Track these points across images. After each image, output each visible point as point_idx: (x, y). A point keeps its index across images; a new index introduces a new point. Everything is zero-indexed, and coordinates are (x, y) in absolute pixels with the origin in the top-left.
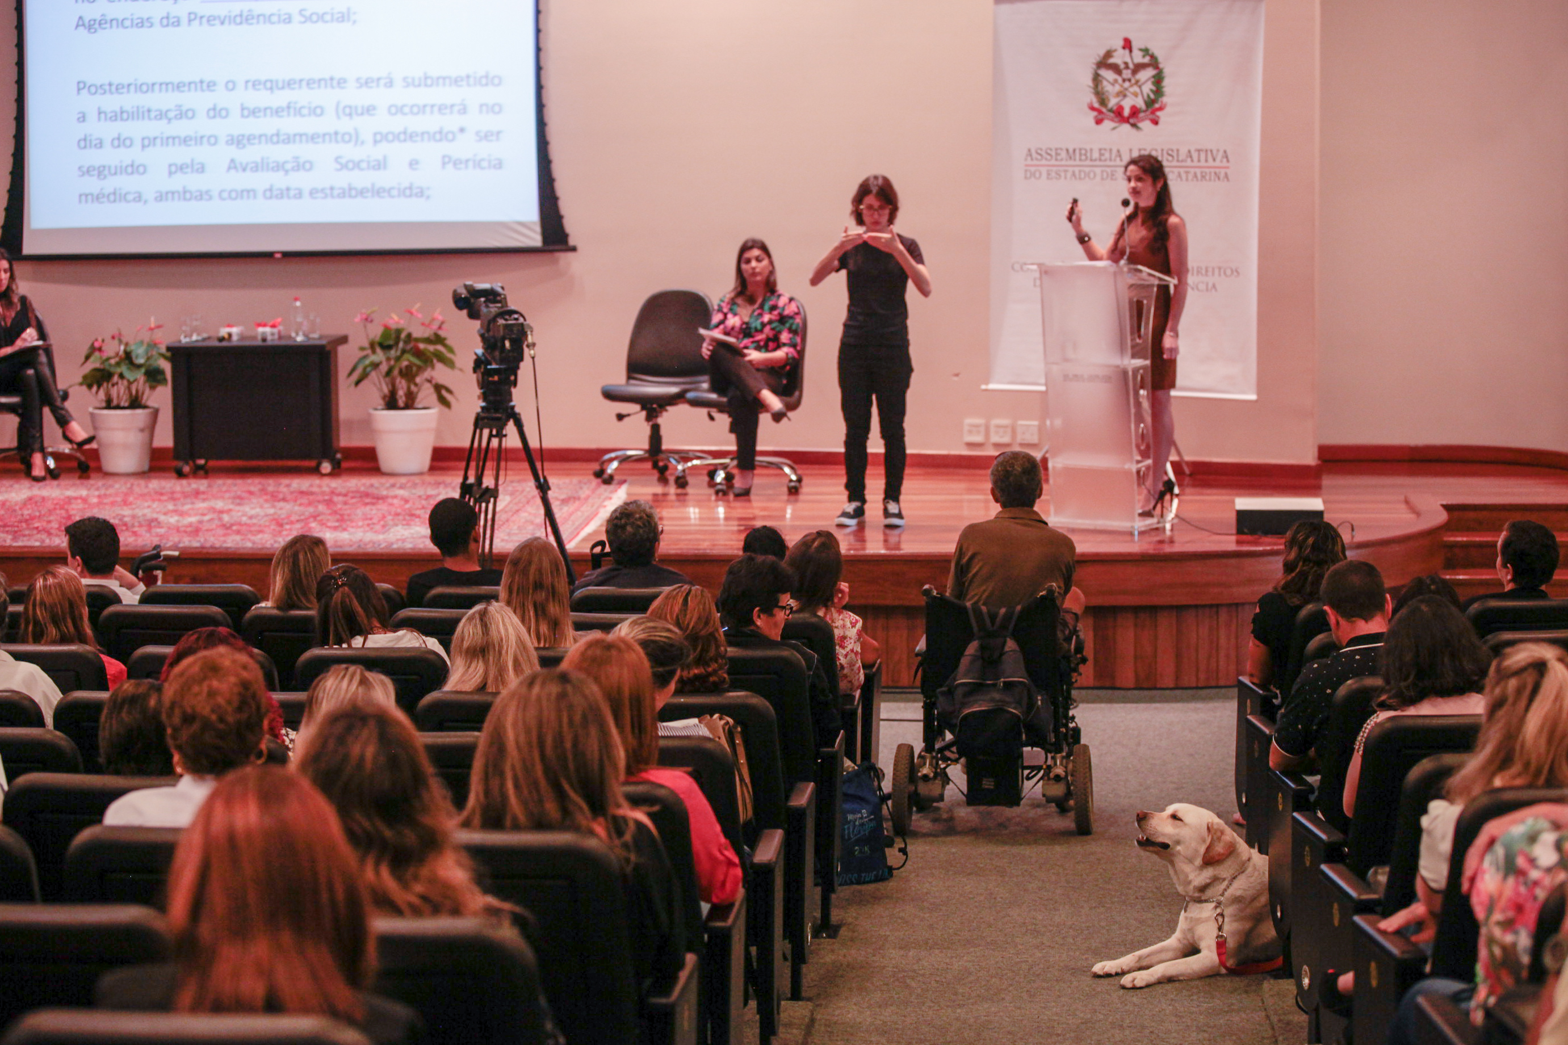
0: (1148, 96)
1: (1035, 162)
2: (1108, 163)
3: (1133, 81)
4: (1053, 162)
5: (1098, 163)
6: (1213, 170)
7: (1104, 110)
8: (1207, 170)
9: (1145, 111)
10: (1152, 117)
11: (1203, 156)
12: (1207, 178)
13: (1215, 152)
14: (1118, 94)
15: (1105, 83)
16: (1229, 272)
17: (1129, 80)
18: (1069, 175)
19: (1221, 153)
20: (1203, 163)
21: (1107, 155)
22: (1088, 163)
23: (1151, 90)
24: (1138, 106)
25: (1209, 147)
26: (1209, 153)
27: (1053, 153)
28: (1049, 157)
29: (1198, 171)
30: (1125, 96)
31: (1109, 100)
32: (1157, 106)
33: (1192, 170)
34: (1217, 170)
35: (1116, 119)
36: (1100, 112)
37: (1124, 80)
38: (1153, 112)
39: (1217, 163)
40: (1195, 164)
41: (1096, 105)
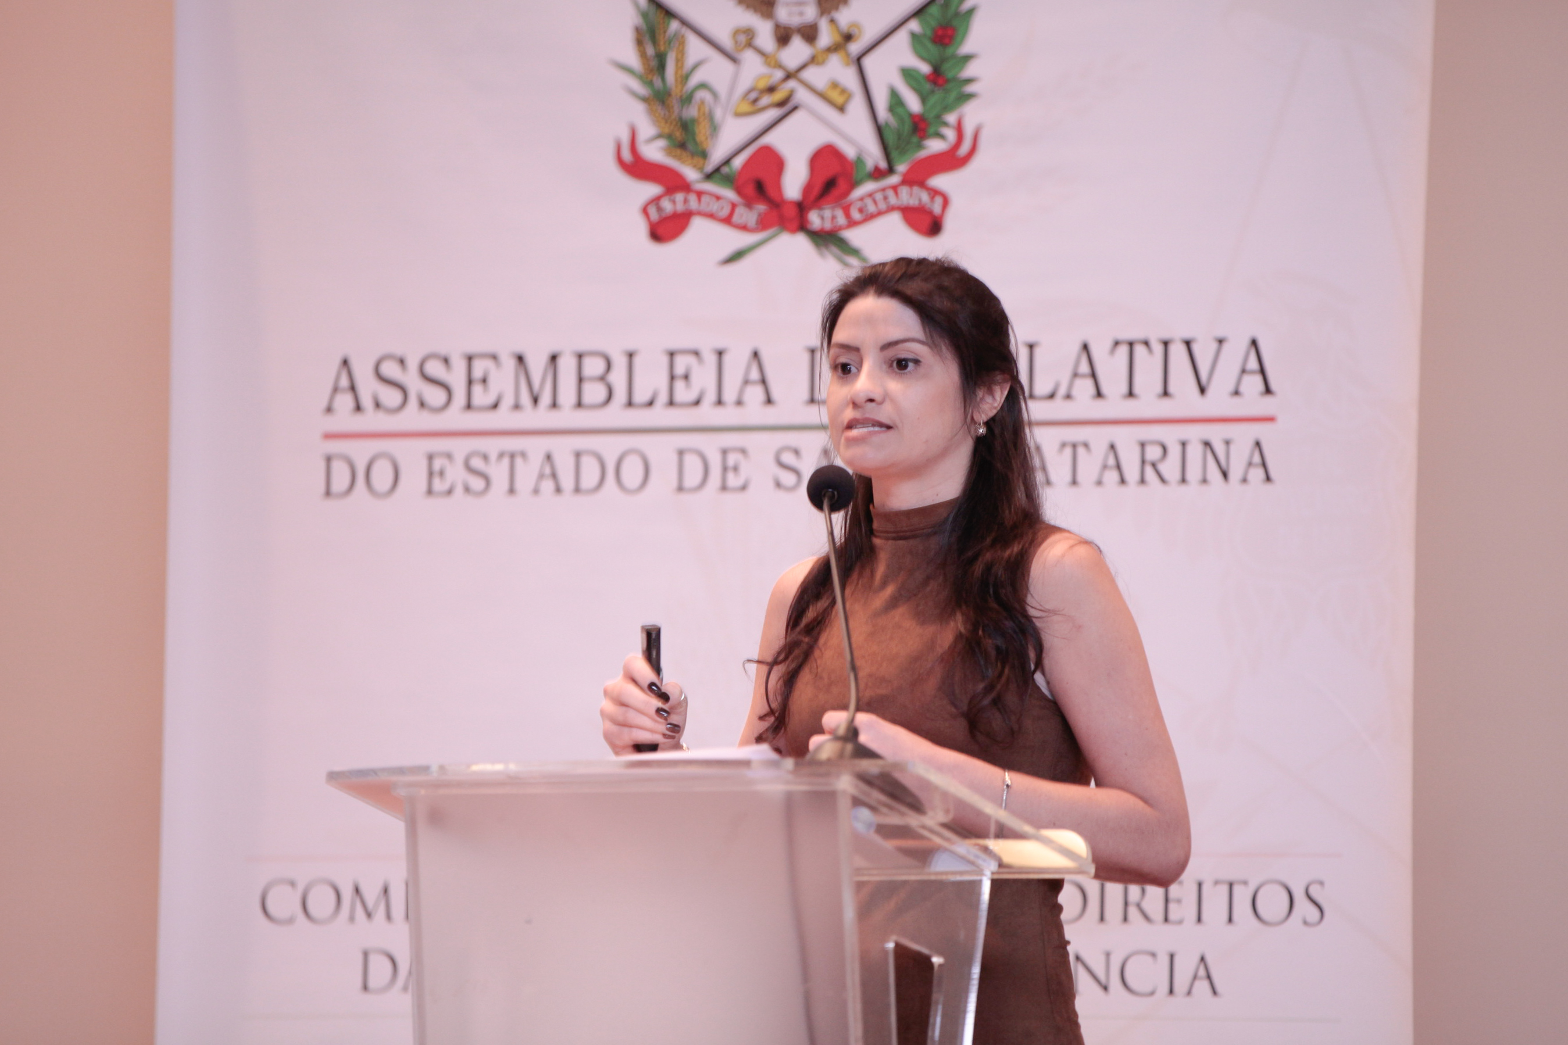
0: (896, 102)
1: (373, 420)
2: (708, 414)
3: (826, 37)
4: (455, 418)
5: (661, 415)
6: (1195, 433)
7: (691, 174)
8: (1170, 435)
9: (878, 174)
10: (908, 197)
11: (1148, 366)
12: (1170, 468)
13: (1204, 354)
14: (753, 101)
15: (696, 48)
16: (1273, 903)
17: (809, 34)
18: (527, 473)
19: (1235, 352)
20: (1148, 404)
21: (704, 378)
22: (616, 415)
23: (907, 74)
24: (850, 152)
25: (1178, 333)
26: (1178, 352)
27: (457, 379)
28: (435, 396)
29: (1126, 439)
30: (787, 106)
31: (715, 129)
32: (935, 146)
33: (1099, 438)
34: (1216, 434)
35: (748, 216)
36: (674, 183)
37: (783, 37)
38: (916, 178)
39: (1217, 401)
40: (1115, 406)
41: (654, 152)
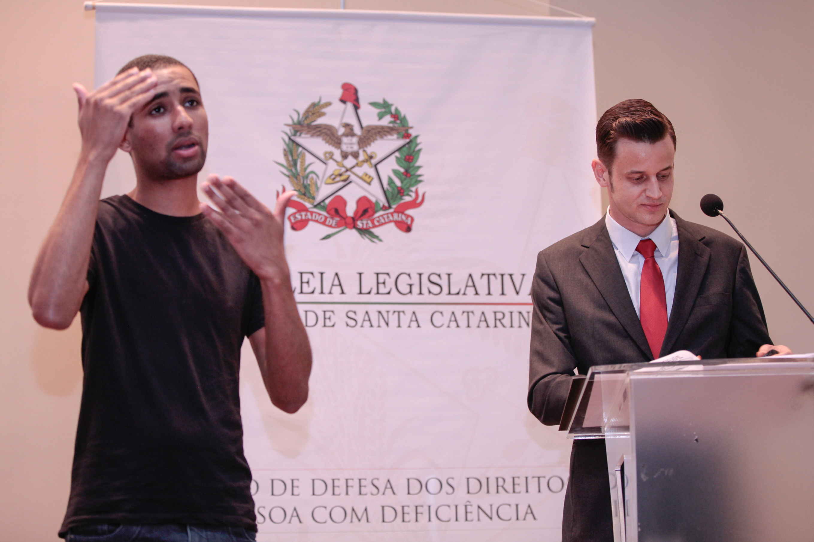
0: (391, 182)
2: (317, 297)
3: (362, 157)
6: (515, 309)
7: (308, 205)
8: (506, 309)
9: (384, 208)
10: (396, 217)
11: (496, 284)
12: (506, 321)
13: (517, 279)
14: (333, 178)
15: (309, 158)
17: (356, 155)
20: (496, 297)
21: (315, 283)
23: (395, 172)
24: (373, 200)
25: (507, 271)
26: (507, 279)
29: (489, 310)
30: (347, 182)
31: (318, 189)
32: (407, 199)
33: (478, 309)
34: (523, 309)
36: (301, 208)
37: (345, 156)
38: (401, 210)
39: (522, 297)
40: (483, 298)
